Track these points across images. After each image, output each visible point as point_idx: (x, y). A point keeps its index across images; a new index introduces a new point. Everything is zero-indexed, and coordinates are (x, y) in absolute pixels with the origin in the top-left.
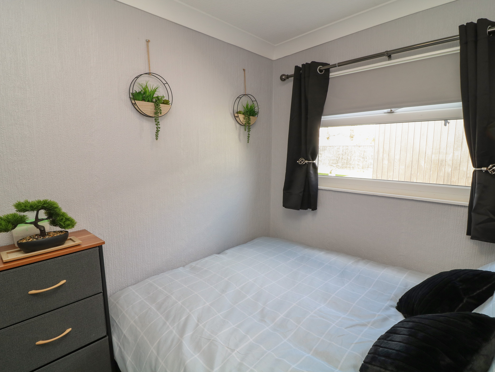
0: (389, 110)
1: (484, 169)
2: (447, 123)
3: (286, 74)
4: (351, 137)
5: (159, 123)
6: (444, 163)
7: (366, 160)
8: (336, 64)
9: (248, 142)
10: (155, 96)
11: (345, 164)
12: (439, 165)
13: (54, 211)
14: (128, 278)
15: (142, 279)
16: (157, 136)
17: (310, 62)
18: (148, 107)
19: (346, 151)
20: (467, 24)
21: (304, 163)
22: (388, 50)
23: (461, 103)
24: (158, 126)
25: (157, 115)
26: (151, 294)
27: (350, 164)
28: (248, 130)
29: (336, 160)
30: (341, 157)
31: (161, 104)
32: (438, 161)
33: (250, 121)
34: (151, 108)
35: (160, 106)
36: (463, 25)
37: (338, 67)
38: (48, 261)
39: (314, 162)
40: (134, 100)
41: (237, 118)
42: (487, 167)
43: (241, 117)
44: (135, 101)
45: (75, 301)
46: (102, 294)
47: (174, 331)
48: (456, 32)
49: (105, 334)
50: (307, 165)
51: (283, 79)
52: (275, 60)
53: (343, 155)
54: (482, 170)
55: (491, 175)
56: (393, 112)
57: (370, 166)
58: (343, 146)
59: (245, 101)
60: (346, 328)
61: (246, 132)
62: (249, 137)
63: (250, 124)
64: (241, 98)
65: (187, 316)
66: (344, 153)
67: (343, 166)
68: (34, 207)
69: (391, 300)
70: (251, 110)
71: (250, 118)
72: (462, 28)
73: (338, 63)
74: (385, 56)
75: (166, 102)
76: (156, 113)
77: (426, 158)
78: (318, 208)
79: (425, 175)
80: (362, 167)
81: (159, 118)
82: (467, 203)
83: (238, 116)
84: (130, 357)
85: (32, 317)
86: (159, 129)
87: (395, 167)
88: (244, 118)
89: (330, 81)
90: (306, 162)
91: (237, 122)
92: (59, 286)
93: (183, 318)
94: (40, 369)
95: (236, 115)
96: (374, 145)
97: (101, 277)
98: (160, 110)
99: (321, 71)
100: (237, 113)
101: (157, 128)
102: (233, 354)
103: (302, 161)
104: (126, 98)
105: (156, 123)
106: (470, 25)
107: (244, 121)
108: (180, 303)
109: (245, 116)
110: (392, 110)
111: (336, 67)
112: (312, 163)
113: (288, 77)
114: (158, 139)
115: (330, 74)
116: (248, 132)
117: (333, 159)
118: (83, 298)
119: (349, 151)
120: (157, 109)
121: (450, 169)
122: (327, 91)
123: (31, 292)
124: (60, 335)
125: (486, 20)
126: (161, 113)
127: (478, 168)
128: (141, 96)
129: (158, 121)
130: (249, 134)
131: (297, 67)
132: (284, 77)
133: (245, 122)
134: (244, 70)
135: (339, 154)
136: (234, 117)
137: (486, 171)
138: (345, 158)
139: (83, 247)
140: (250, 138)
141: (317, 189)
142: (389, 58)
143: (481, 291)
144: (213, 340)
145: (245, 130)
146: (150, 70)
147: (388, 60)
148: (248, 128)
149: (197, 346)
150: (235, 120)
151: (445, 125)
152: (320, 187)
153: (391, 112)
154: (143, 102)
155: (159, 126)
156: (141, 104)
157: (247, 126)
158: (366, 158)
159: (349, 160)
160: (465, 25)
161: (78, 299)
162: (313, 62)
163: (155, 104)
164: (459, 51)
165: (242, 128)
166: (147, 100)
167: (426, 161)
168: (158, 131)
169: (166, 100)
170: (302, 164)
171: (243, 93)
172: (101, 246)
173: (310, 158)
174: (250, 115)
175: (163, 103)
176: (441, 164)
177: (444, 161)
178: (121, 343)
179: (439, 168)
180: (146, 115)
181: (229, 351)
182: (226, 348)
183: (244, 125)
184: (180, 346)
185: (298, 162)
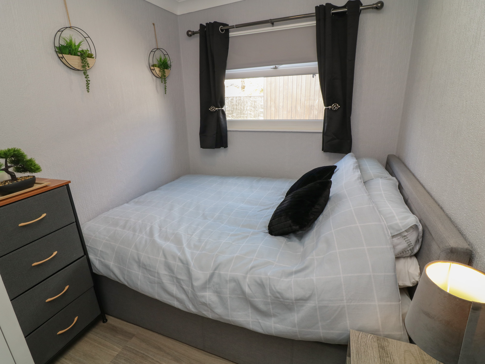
0: (274, 66)
1: (330, 107)
2: (314, 76)
3: (192, 30)
4: (243, 87)
5: (88, 76)
6: (313, 107)
7: (256, 109)
8: (234, 26)
9: (165, 93)
10: (80, 49)
11: (239, 114)
12: (310, 109)
13: (21, 157)
14: (81, 218)
15: (93, 218)
16: (88, 88)
17: (212, 22)
18: (74, 61)
19: (239, 101)
20: (320, 5)
21: (215, 110)
22: (272, 19)
23: (317, 62)
24: (87, 79)
25: (85, 68)
26: (111, 222)
27: (244, 114)
28: (164, 82)
29: (231, 111)
30: (235, 108)
31: (87, 58)
32: (309, 107)
33: (165, 74)
34: (79, 62)
35: (87, 60)
36: (318, 6)
37: (235, 29)
38: (29, 199)
39: (223, 109)
40: (62, 53)
41: (153, 70)
42: (331, 106)
43: (157, 69)
44: (63, 55)
45: (56, 230)
46: (75, 223)
47: (145, 237)
48: (314, 11)
49: (83, 254)
50: (218, 112)
51: (190, 35)
52: (179, 15)
53: (236, 105)
54: (329, 108)
55: (333, 110)
56: (277, 68)
57: (260, 115)
58: (236, 97)
59: (158, 54)
60: (258, 212)
61: (163, 85)
62: (165, 88)
63: (165, 76)
64: (155, 52)
65: (150, 227)
66: (238, 104)
67: (238, 116)
68: (7, 154)
69: (282, 195)
70: (165, 63)
71: (165, 71)
72: (317, 8)
73: (236, 25)
74: (269, 23)
75: (90, 56)
76: (83, 67)
77: (301, 104)
78: (228, 146)
79: (300, 117)
80: (254, 116)
81: (88, 72)
82: (322, 131)
83: (154, 69)
84: (112, 262)
85: (25, 244)
86: (89, 82)
87: (280, 113)
88: (160, 71)
89: (230, 39)
90: (217, 109)
91: (153, 75)
92: (42, 218)
93: (148, 228)
94: (39, 285)
95: (152, 68)
96: (263, 95)
97: (72, 210)
98: (88, 63)
99: (222, 30)
100: (153, 66)
101: (87, 81)
102: (193, 236)
103: (213, 108)
104: (52, 51)
105: (85, 76)
106: (321, 6)
107: (160, 73)
108: (140, 221)
109: (160, 69)
110: (276, 67)
111: (234, 28)
112: (221, 110)
113: (194, 33)
114: (89, 91)
115: (230, 34)
116: (164, 84)
117: (228, 110)
118: (62, 227)
119: (241, 102)
120: (85, 62)
121: (317, 112)
122: (228, 48)
123: (20, 225)
124: (49, 257)
125: (330, 4)
126: (88, 67)
127: (327, 107)
128: (68, 50)
129: (87, 74)
130: (165, 86)
131: (201, 25)
132: (190, 33)
133: (161, 75)
134: (154, 24)
135: (233, 105)
136: (150, 70)
137: (331, 108)
138: (239, 108)
139: (52, 187)
140: (167, 89)
141: (226, 131)
142: (272, 25)
143: (326, 176)
144: (176, 233)
145: (162, 82)
146: (70, 23)
147: (272, 26)
148: (164, 80)
149: (166, 239)
150: (151, 72)
151: (313, 77)
152: (228, 129)
153: (276, 68)
154: (70, 56)
155: (89, 79)
156: (67, 57)
157: (163, 78)
158: (257, 108)
159: (243, 110)
160: (319, 6)
161: (58, 228)
162: (215, 22)
163: (81, 58)
164: (316, 25)
165: (159, 81)
166: (73, 54)
167: (301, 107)
168: (88, 84)
169: (89, 54)
170: (213, 111)
171: (155, 46)
172: (68, 185)
173: (220, 107)
174: (164, 68)
175: (88, 57)
176: (311, 108)
177: (313, 106)
178: (99, 257)
179: (310, 112)
180: (73, 68)
181: (189, 236)
182: (187, 235)
183: (161, 78)
184: (153, 242)
185: (210, 109)
